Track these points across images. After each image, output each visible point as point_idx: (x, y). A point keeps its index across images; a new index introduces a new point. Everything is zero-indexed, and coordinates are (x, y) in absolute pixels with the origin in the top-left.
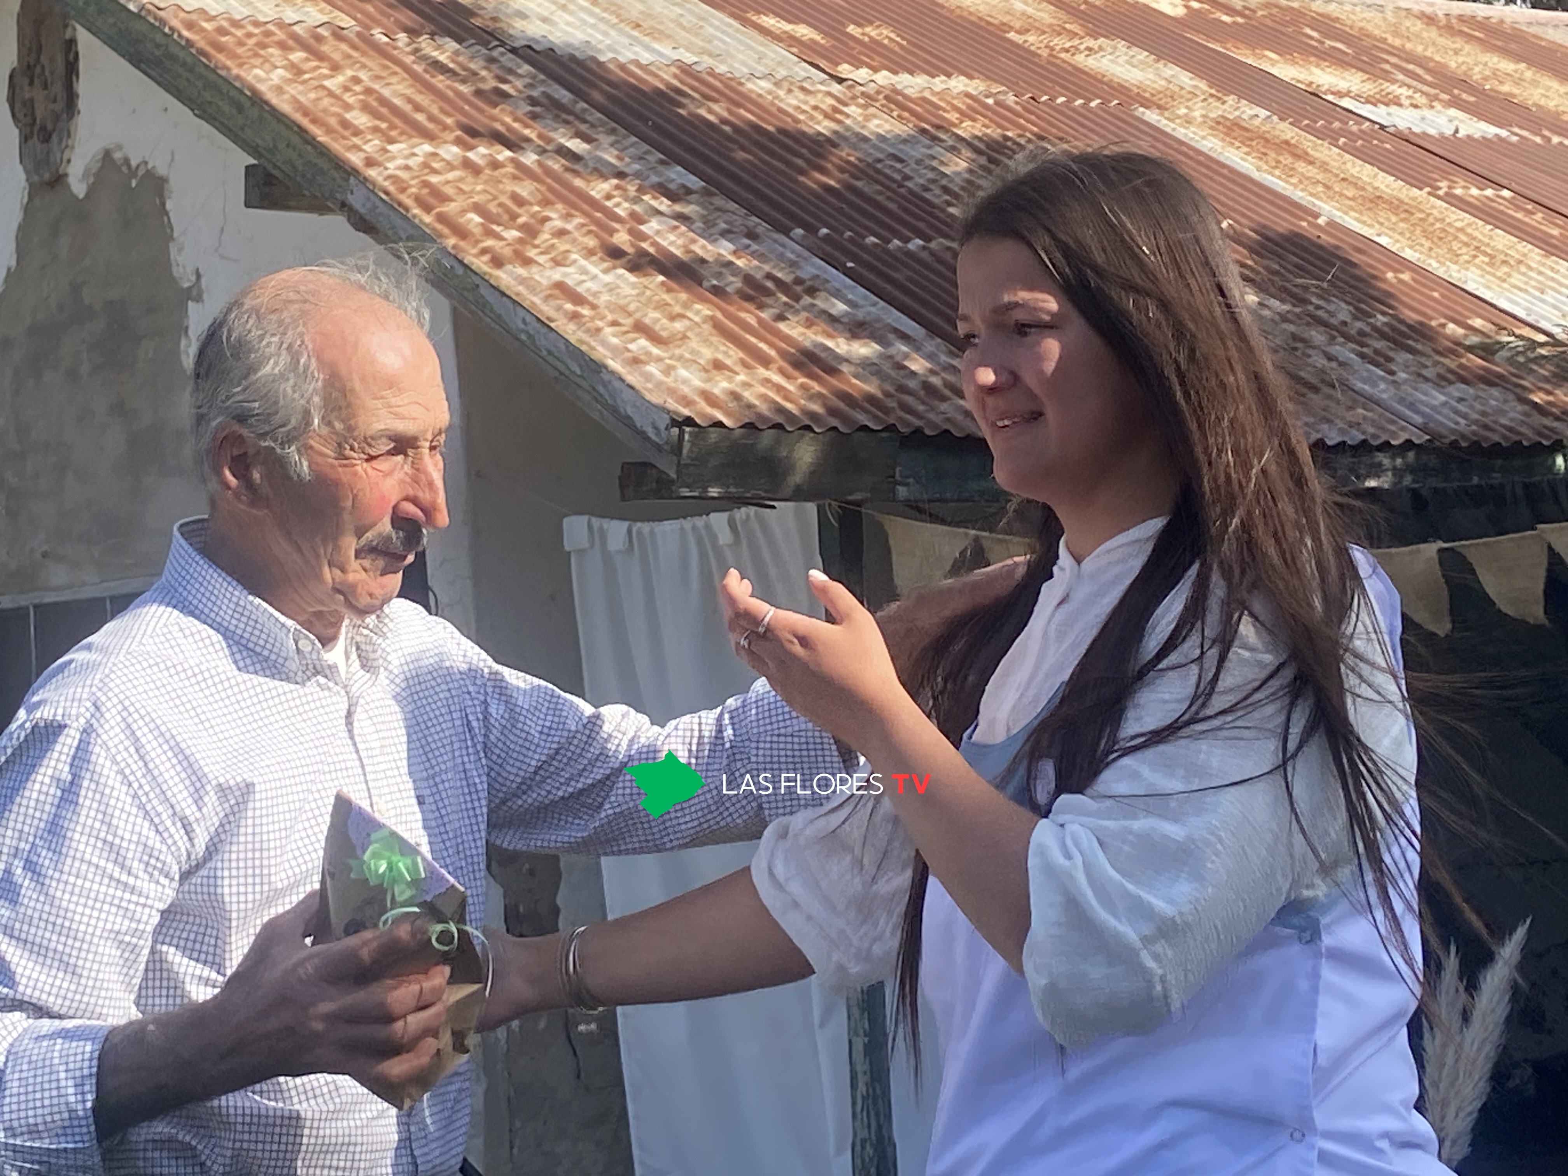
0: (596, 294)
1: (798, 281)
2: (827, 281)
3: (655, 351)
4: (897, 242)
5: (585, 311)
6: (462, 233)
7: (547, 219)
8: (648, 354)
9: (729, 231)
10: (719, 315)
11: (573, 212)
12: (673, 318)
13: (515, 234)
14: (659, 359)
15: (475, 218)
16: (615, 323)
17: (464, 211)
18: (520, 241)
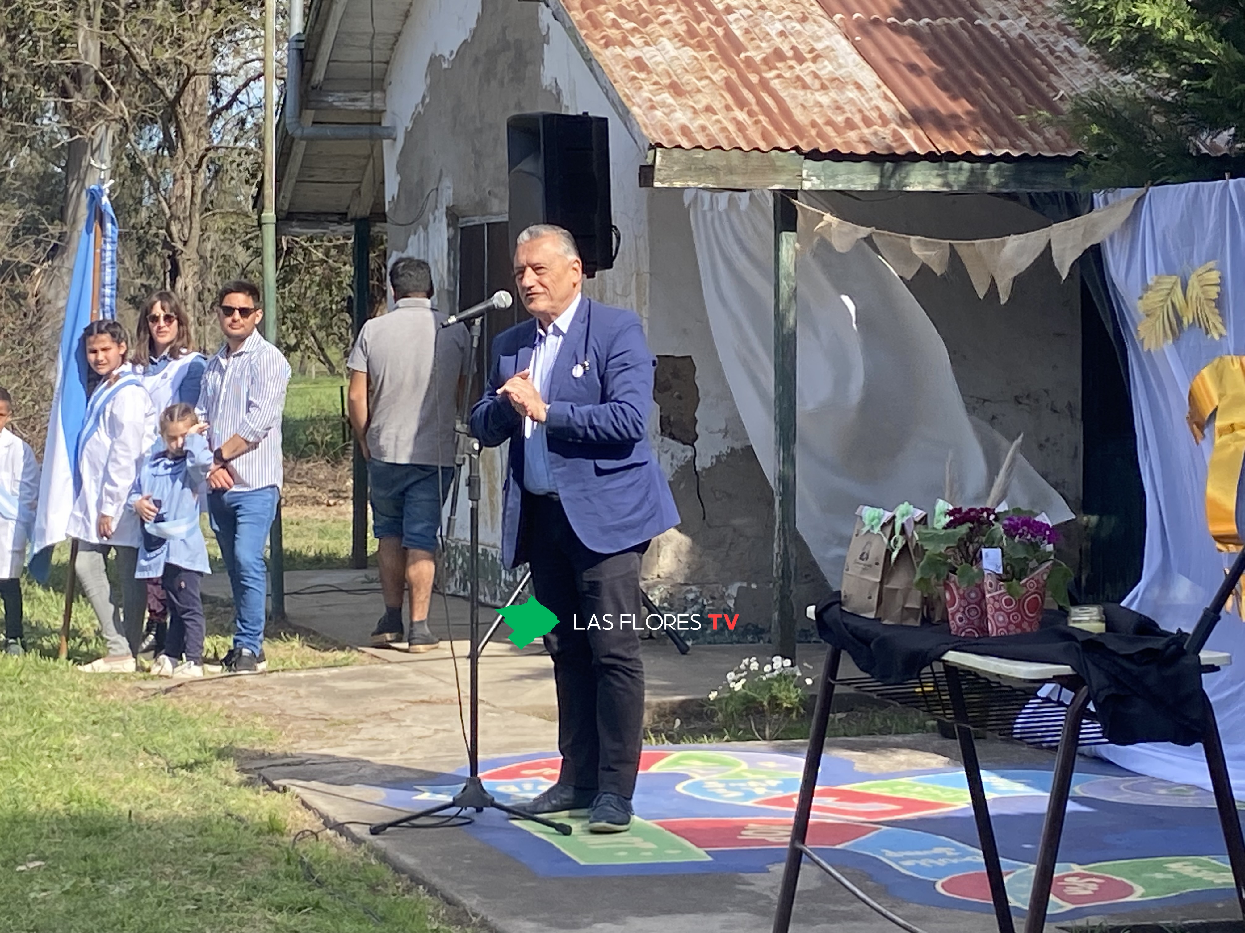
0: (658, 64)
1: (812, 50)
2: (833, 50)
3: (670, 100)
4: (910, 21)
5: (642, 75)
6: (596, 24)
7: (663, 13)
8: (664, 102)
9: (789, 17)
10: (734, 76)
11: (683, 8)
12: (700, 79)
13: (633, 25)
14: (670, 105)
15: (612, 15)
16: (656, 83)
17: (608, 11)
18: (634, 30)
